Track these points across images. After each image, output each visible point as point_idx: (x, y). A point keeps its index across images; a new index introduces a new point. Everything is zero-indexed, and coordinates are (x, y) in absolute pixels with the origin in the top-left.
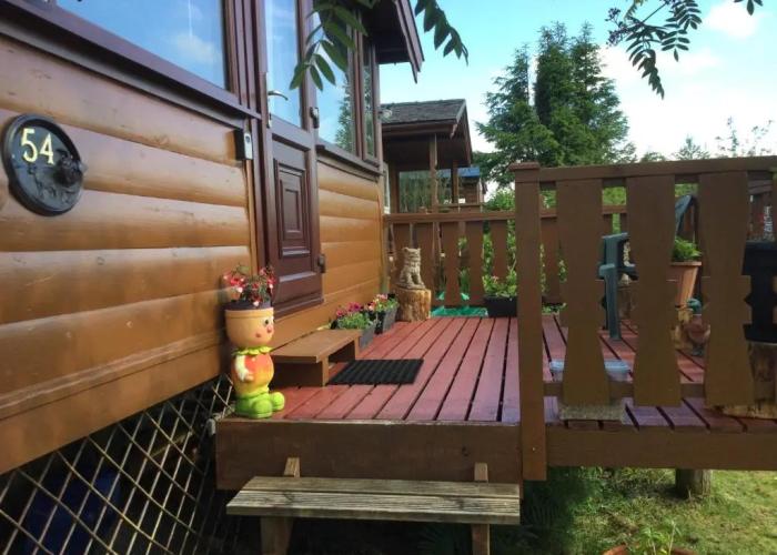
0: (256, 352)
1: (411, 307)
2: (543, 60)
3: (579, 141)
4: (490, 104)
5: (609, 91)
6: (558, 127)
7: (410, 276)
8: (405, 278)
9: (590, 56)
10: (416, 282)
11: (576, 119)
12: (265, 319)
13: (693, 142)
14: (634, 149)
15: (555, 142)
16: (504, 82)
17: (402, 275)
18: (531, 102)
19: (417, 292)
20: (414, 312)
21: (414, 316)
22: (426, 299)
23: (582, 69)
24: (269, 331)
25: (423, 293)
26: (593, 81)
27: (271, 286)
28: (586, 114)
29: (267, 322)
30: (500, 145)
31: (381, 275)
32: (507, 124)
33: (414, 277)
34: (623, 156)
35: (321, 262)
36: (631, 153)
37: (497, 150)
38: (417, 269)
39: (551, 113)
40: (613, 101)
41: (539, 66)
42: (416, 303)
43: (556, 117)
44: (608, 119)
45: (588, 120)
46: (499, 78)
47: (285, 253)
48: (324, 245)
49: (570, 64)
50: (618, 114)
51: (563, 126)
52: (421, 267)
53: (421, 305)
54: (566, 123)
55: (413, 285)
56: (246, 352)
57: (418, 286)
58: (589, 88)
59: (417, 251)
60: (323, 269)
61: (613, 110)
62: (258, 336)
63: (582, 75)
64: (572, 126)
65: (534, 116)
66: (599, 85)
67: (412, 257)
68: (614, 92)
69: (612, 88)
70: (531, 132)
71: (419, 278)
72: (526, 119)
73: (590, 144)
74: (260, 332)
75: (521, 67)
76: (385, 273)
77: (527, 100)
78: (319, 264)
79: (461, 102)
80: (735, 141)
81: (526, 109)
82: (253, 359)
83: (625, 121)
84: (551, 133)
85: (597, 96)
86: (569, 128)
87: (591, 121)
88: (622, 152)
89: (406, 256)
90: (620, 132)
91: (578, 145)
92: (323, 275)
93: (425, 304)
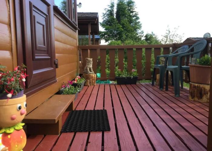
0: (12, 130)
1: (89, 80)
2: (118, 5)
3: (129, 29)
4: (103, 17)
5: (137, 15)
6: (123, 25)
7: (88, 69)
8: (87, 69)
9: (132, 4)
10: (91, 71)
11: (128, 23)
12: (19, 105)
13: (153, 33)
14: (143, 32)
15: (122, 29)
16: (107, 10)
17: (85, 68)
18: (115, 17)
19: (91, 75)
20: (90, 83)
21: (90, 84)
22: (95, 77)
23: (129, 8)
24: (22, 114)
25: (93, 75)
26: (132, 12)
27: (24, 80)
28: (131, 21)
29: (20, 108)
30: (106, 29)
31: (77, 68)
32: (108, 23)
33: (90, 69)
34: (140, 34)
35: (56, 63)
36: (142, 34)
37: (105, 31)
38: (91, 66)
39: (121, 20)
40: (138, 18)
41: (117, 7)
42: (91, 79)
43: (122, 22)
44: (136, 23)
45: (131, 23)
46: (106, 9)
47: (36, 57)
48: (57, 55)
49: (126, 6)
50: (139, 22)
51: (124, 24)
52: (93, 65)
53: (93, 80)
54: (125, 24)
55: (90, 72)
56: (3, 131)
57: (91, 73)
58: (131, 14)
59: (91, 59)
60: (57, 66)
61: (138, 21)
62: (13, 119)
63: (129, 10)
64: (127, 25)
65: (116, 21)
66: (134, 13)
67: (89, 62)
68: (138, 16)
69: (138, 14)
70: (115, 26)
71: (92, 70)
72: (114, 22)
73: (132, 30)
74: (14, 116)
75: (112, 6)
76: (79, 68)
77: (114, 16)
78: (55, 64)
79: (97, 13)
80: (169, 31)
81: (114, 19)
82: (9, 136)
83: (141, 24)
84: (121, 26)
85: (133, 16)
86: (126, 25)
87: (132, 24)
88: (140, 33)
89: (87, 61)
90: (140, 27)
91: (128, 30)
92: (57, 69)
93: (94, 79)
